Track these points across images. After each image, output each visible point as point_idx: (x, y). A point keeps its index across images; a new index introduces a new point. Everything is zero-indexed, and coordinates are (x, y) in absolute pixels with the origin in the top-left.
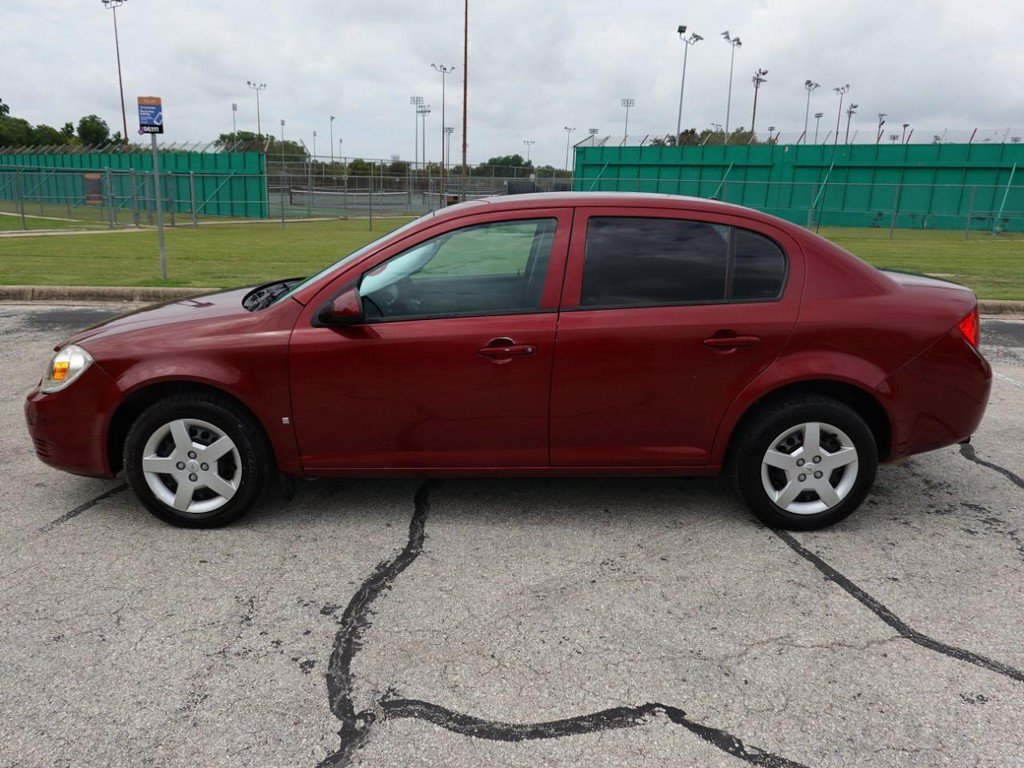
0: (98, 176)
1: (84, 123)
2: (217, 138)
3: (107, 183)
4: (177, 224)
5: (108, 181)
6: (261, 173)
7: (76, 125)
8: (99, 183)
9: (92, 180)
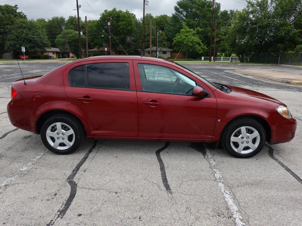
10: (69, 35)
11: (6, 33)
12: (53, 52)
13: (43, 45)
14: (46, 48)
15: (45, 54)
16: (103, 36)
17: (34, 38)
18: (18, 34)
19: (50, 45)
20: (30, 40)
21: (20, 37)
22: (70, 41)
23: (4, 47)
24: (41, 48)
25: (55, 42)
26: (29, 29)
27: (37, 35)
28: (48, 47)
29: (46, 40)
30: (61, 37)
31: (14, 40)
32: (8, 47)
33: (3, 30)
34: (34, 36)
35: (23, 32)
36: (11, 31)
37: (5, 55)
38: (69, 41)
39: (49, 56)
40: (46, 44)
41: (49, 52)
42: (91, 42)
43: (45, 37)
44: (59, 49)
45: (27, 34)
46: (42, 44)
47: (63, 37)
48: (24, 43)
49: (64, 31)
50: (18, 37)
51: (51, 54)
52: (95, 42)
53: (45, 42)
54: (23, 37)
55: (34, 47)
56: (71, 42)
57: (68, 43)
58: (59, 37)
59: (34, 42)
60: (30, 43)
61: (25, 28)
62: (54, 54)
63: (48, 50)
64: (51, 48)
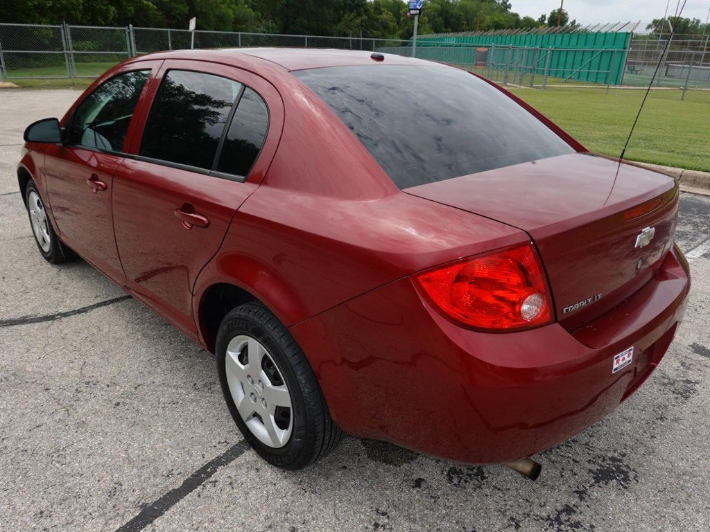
0: (486, 49)
1: (553, 14)
2: (650, 22)
3: (491, 54)
4: (534, 85)
5: (492, 52)
6: (624, 49)
7: (548, 16)
8: (486, 54)
9: (481, 52)
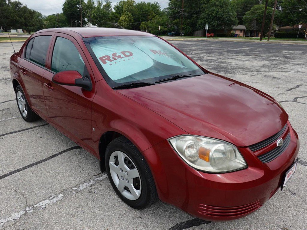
10: (259, 11)
11: (201, 11)
12: (241, 31)
13: (230, 23)
14: (232, 26)
15: (231, 32)
16: (300, 10)
17: (223, 15)
18: (210, 12)
19: (237, 22)
20: (219, 17)
21: (211, 15)
22: (259, 17)
23: (196, 25)
24: (228, 26)
25: (243, 19)
26: (221, 7)
27: (227, 12)
28: (235, 24)
29: (235, 16)
30: (249, 14)
31: (205, 18)
32: (199, 25)
33: (199, 9)
34: (224, 14)
35: (214, 10)
36: (204, 10)
37: (197, 32)
38: (257, 18)
39: (235, 34)
40: (232, 21)
41: (236, 30)
42: (284, 18)
43: (234, 14)
44: (245, 26)
45: (218, 12)
46: (229, 21)
47: (253, 14)
48: (213, 21)
49: (254, 7)
50: (209, 15)
51: (238, 33)
52: (289, 17)
53: (232, 20)
54: (213, 15)
55: (221, 25)
56: (260, 19)
57: (256, 20)
58: (248, 14)
59: (222, 19)
60: (218, 21)
61: (217, 6)
62: (241, 32)
63: (234, 28)
64: (238, 26)
